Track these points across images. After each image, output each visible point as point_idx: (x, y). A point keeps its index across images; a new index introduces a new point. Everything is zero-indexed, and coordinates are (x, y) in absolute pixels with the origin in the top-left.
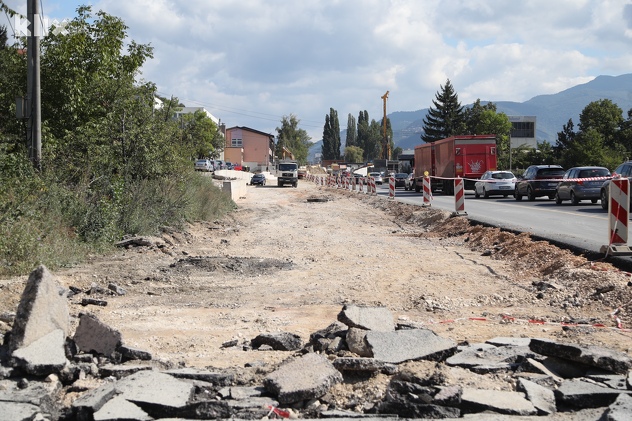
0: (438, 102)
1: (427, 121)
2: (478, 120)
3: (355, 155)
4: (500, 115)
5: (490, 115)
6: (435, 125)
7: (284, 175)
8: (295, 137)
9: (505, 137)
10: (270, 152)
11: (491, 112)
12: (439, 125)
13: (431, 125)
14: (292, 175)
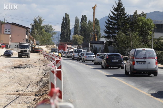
0: (114, 12)
1: (107, 22)
2: (136, 23)
3: (78, 40)
4: (148, 20)
5: (142, 20)
6: (111, 24)
7: (21, 51)
8: (41, 29)
9: (151, 33)
10: (27, 37)
11: (143, 18)
12: (115, 24)
13: (110, 24)
14: (26, 51)
